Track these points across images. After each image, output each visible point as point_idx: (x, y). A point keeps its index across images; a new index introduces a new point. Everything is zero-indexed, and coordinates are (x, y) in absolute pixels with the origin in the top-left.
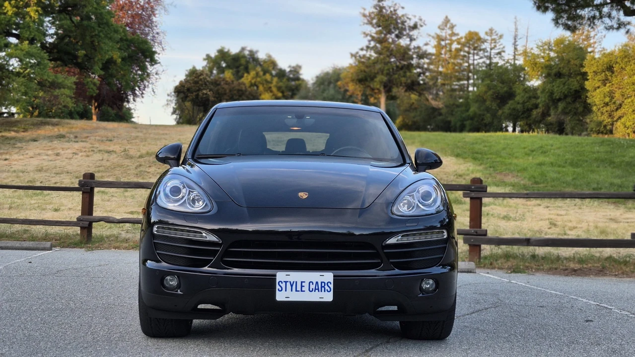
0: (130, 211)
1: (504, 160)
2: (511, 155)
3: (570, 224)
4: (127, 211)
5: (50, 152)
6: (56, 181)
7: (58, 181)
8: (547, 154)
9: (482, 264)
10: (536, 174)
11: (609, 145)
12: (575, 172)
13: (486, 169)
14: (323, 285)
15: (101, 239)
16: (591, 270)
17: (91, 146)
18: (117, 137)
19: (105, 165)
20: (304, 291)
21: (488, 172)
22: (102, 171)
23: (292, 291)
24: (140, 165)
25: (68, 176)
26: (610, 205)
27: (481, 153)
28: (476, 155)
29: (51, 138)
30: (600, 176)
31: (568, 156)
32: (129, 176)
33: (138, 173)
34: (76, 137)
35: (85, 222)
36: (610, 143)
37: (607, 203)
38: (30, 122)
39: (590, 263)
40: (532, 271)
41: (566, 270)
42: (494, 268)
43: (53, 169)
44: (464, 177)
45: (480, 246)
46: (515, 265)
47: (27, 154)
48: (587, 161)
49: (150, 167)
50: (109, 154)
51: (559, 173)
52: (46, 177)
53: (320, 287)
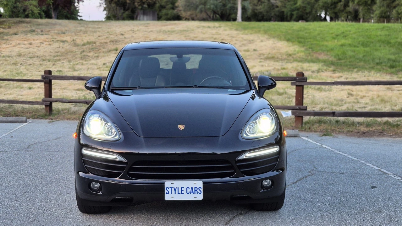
0: (77, 88)
1: (319, 43)
2: (323, 39)
3: (361, 94)
4: (75, 89)
5: (26, 42)
6: (30, 63)
7: (32, 63)
8: (347, 37)
9: (303, 128)
10: (339, 53)
11: (387, 30)
12: (365, 51)
13: (306, 50)
14: (196, 189)
15: (59, 112)
16: (374, 132)
17: (51, 37)
18: (68, 31)
19: (61, 51)
20: (183, 194)
21: (308, 52)
22: (59, 56)
23: (175, 193)
24: (83, 51)
25: (38, 59)
26: (387, 75)
27: (304, 38)
28: (300, 40)
29: (26, 33)
30: (381, 53)
31: (361, 39)
32: (77, 59)
33: (83, 57)
34: (42, 31)
35: (47, 102)
36: (388, 28)
37: (385, 74)
38: (12, 22)
39: (374, 127)
40: (336, 133)
41: (359, 132)
42: (311, 131)
43: (28, 54)
44: (292, 56)
45: (302, 117)
46: (325, 129)
47: (11, 44)
48: (373, 42)
49: (90, 52)
50: (64, 43)
51: (354, 51)
52: (24, 61)
53: (194, 191)
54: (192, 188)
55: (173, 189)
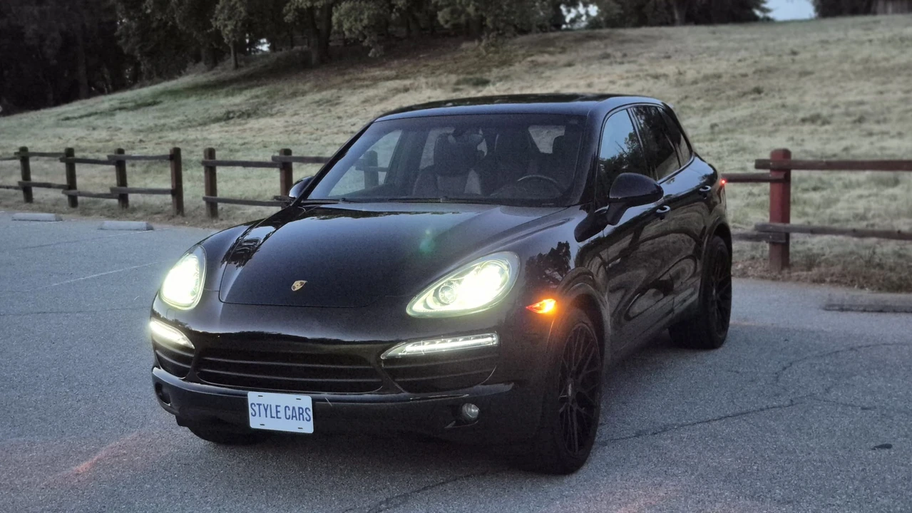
14: (301, 412)
20: (280, 418)
23: (267, 416)
53: (297, 414)
54: (294, 408)
55: (262, 407)
